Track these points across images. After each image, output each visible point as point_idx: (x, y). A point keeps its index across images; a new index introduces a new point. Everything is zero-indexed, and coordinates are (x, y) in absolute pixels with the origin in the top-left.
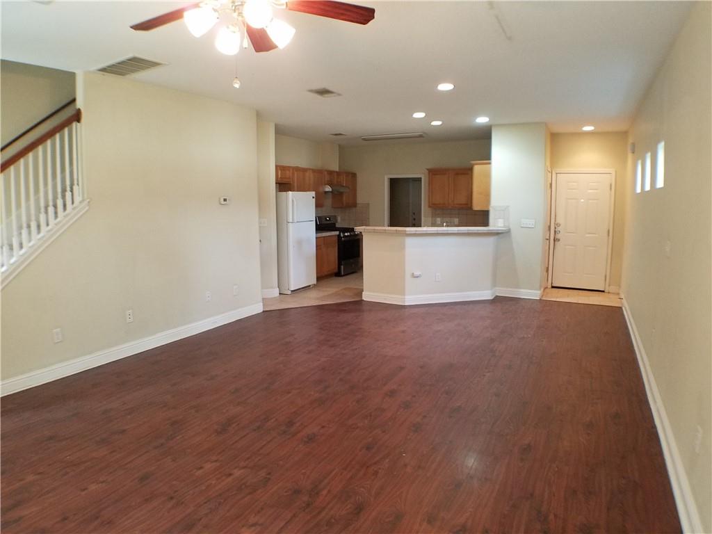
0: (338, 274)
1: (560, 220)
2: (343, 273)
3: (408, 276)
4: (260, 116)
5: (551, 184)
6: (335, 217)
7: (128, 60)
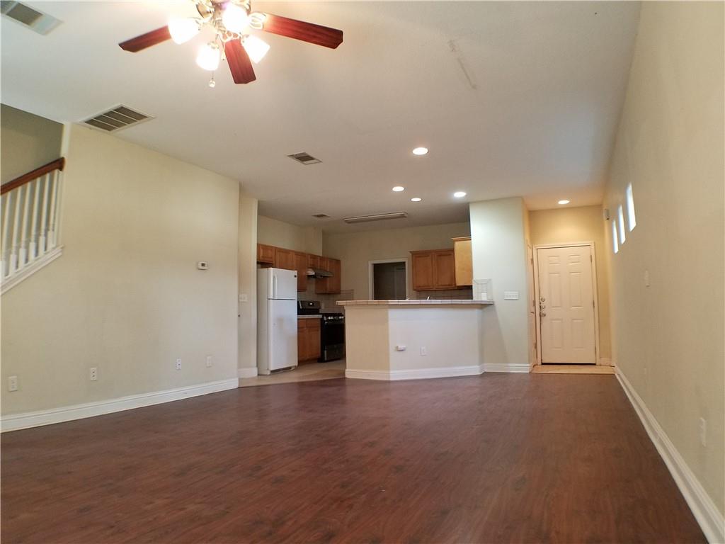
0: (321, 360)
1: (544, 295)
2: (326, 359)
3: (392, 349)
4: (243, 190)
5: (532, 260)
6: (318, 303)
7: (115, 110)
